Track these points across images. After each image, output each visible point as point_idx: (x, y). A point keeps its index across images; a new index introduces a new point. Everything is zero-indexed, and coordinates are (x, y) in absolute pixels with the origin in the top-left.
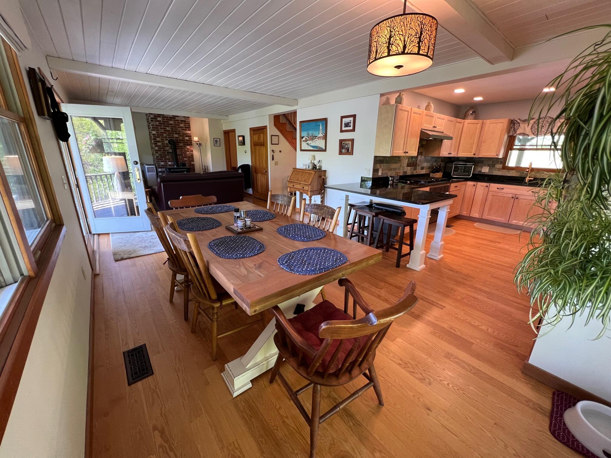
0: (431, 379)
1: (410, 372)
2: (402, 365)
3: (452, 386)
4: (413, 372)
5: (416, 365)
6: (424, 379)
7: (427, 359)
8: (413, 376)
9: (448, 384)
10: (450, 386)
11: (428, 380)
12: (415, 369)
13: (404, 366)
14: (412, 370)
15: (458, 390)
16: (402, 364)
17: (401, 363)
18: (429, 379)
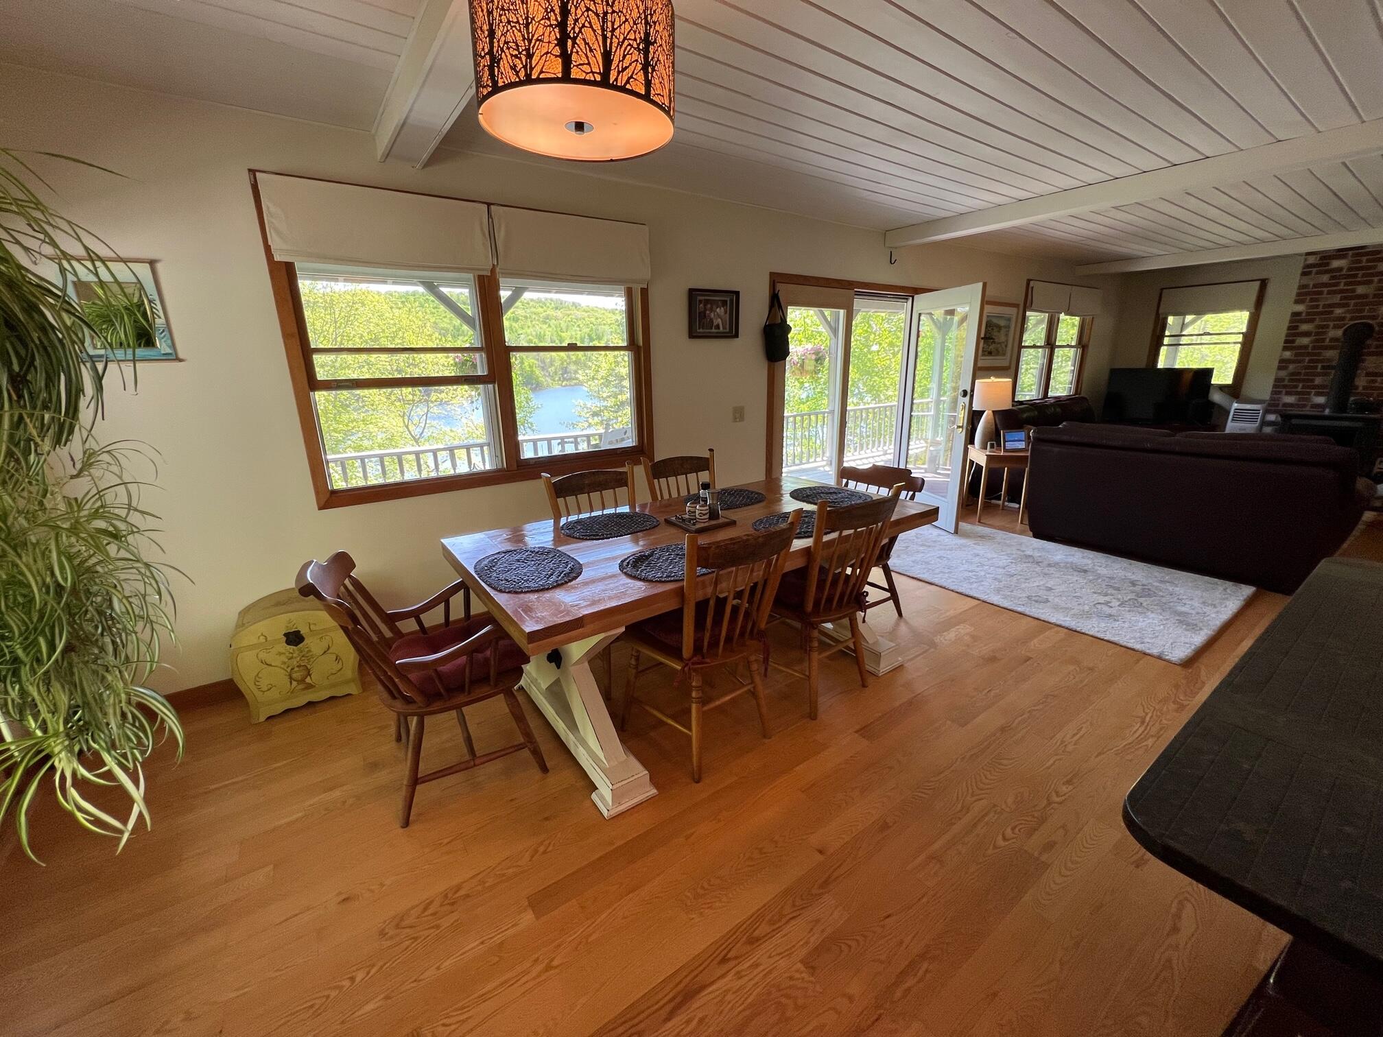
0: (389, 943)
1: (432, 902)
2: (456, 893)
3: (343, 987)
4: (425, 909)
5: (438, 927)
6: (397, 926)
7: (438, 968)
8: (417, 906)
9: (352, 979)
10: (347, 983)
11: (391, 933)
12: (430, 918)
13: (450, 895)
14: (430, 911)
15: (328, 997)
16: (457, 895)
17: (462, 892)
18: (391, 938)
